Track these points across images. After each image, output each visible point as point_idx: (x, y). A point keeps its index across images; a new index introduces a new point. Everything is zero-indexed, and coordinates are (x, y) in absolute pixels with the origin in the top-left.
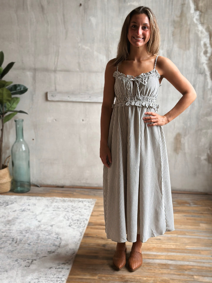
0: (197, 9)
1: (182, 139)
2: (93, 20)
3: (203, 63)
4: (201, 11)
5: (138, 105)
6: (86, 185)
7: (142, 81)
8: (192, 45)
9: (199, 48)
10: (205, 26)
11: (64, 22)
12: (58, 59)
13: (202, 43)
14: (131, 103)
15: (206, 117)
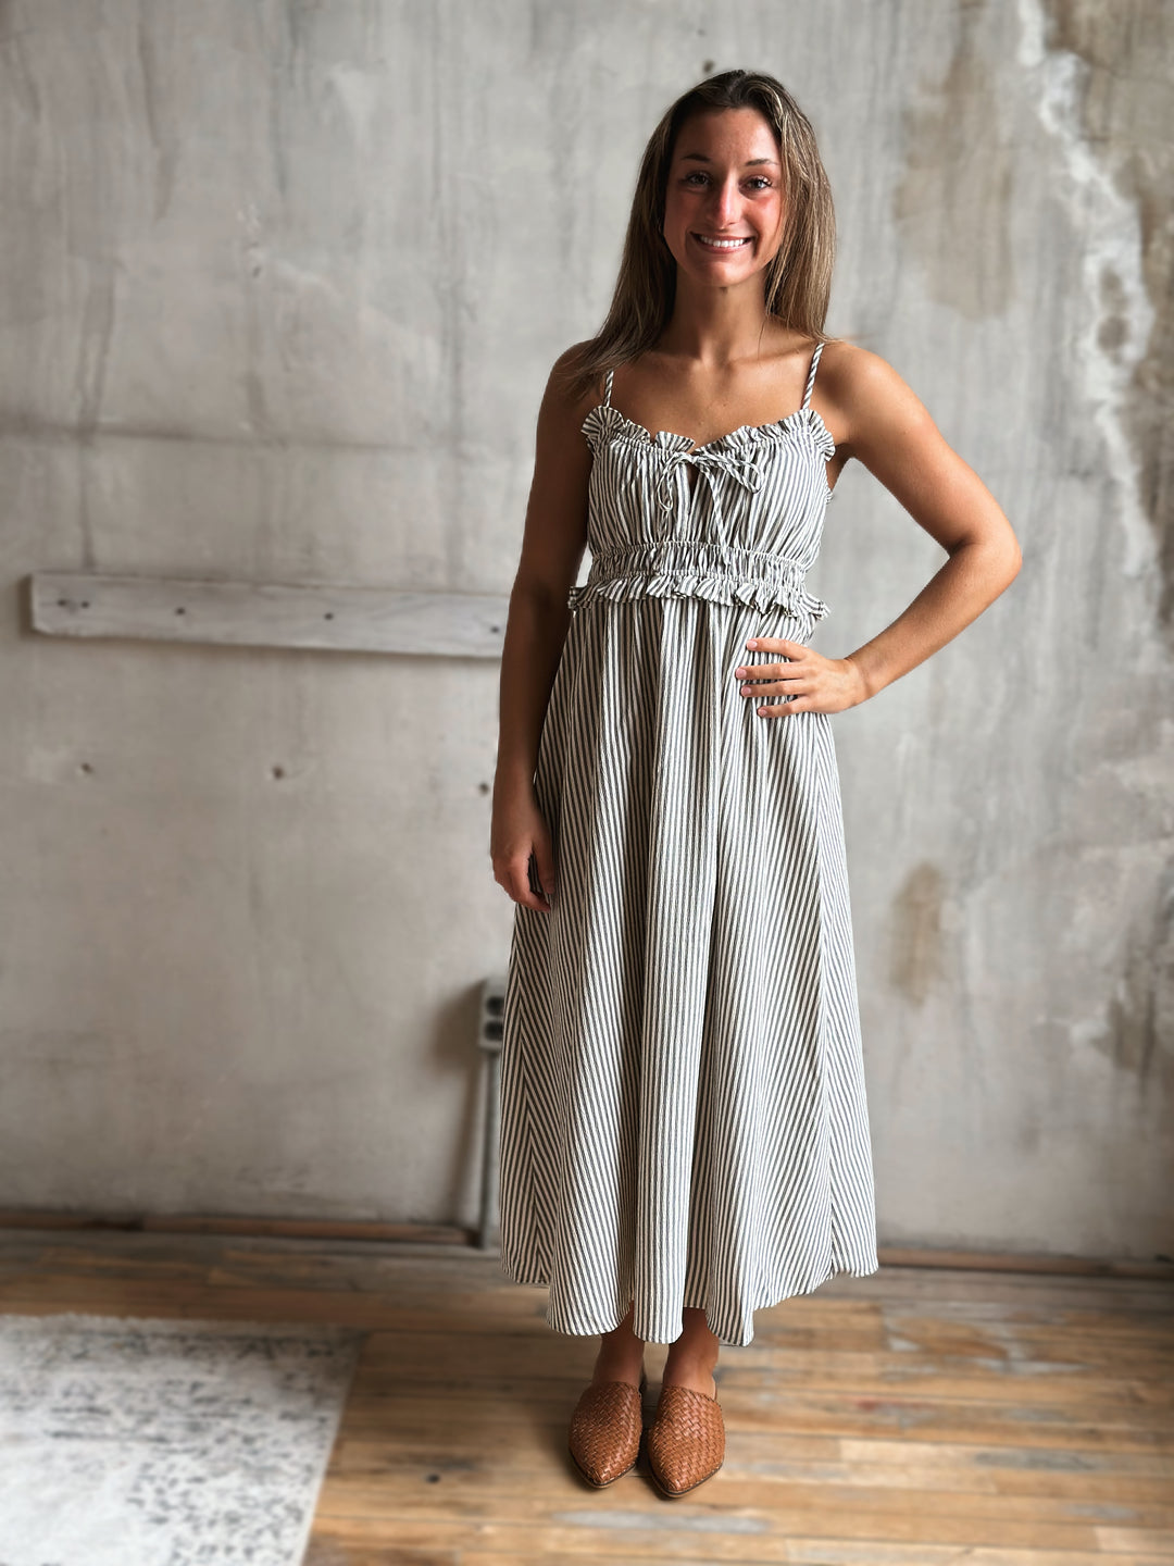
0: (1061, 38)
1: (948, 908)
2: (354, 89)
3: (1095, 406)
4: (1088, 56)
5: (715, 597)
6: (300, 1210)
7: (741, 470)
8: (1027, 281)
9: (1068, 305)
10: (1116, 158)
11: (151, 99)
12: (105, 349)
13: (1092, 268)
14: (676, 583)
15: (1106, 766)
